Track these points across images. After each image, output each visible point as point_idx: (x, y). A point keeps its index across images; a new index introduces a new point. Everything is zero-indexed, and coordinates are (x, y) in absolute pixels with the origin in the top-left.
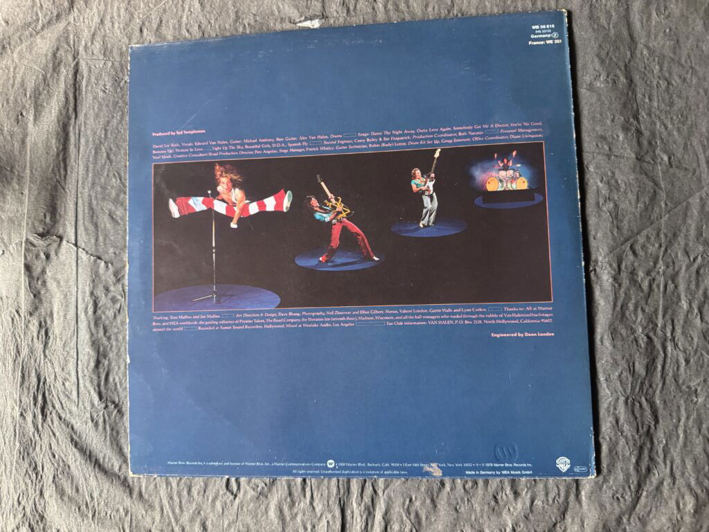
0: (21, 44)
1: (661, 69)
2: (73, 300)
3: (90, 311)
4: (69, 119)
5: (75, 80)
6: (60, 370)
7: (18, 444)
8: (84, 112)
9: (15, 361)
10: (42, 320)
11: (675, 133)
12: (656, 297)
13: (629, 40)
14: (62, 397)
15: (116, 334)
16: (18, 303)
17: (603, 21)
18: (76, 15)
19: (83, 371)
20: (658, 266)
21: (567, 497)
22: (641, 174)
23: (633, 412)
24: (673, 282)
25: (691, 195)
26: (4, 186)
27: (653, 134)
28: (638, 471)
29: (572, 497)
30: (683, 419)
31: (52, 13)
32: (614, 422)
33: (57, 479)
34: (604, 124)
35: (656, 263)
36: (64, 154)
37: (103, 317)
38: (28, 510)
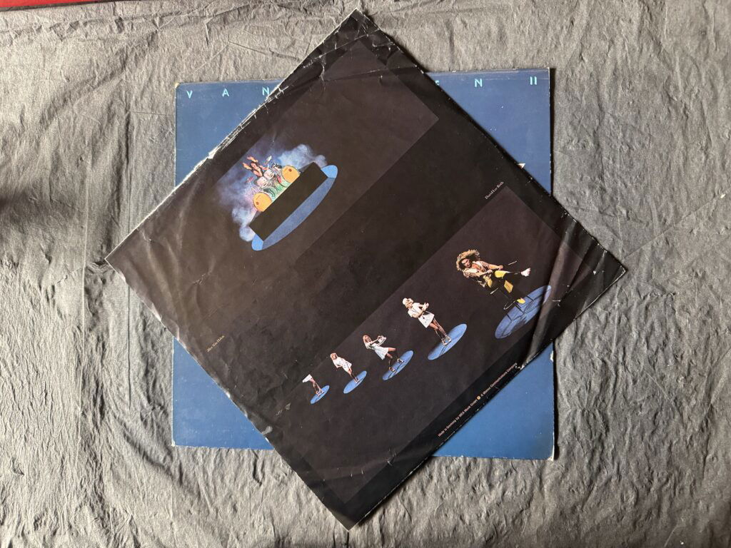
0: (80, 97)
1: (624, 136)
2: (126, 318)
3: (140, 329)
4: (122, 164)
5: (127, 130)
6: (115, 377)
7: (80, 438)
8: (134, 158)
9: (77, 369)
10: (100, 335)
11: (634, 191)
12: (611, 328)
13: (598, 109)
14: (116, 398)
15: (162, 348)
16: (79, 320)
17: (578, 94)
18: (127, 74)
19: (134, 379)
20: (614, 302)
21: (532, 490)
22: (603, 225)
23: (588, 422)
24: (626, 315)
25: (643, 244)
26: (66, 220)
27: (615, 191)
28: (590, 470)
29: (536, 489)
30: (629, 429)
31: (107, 72)
32: (572, 430)
33: (113, 467)
34: (574, 182)
35: (612, 300)
36: (118, 195)
37: (151, 333)
38: (89, 492)
